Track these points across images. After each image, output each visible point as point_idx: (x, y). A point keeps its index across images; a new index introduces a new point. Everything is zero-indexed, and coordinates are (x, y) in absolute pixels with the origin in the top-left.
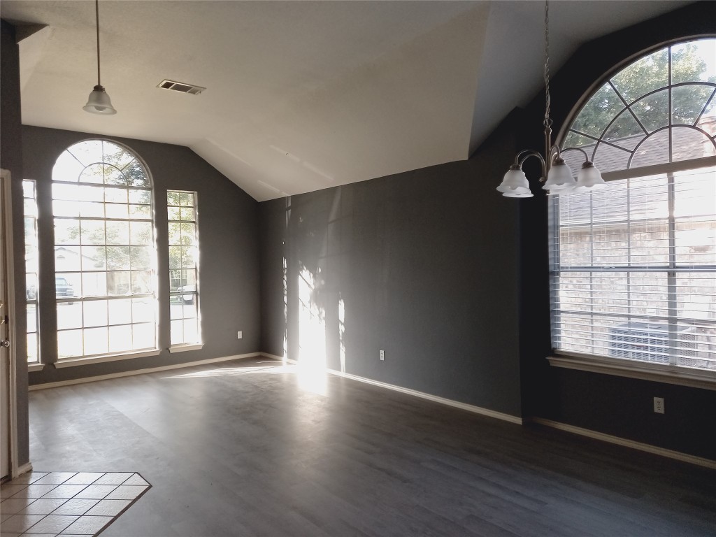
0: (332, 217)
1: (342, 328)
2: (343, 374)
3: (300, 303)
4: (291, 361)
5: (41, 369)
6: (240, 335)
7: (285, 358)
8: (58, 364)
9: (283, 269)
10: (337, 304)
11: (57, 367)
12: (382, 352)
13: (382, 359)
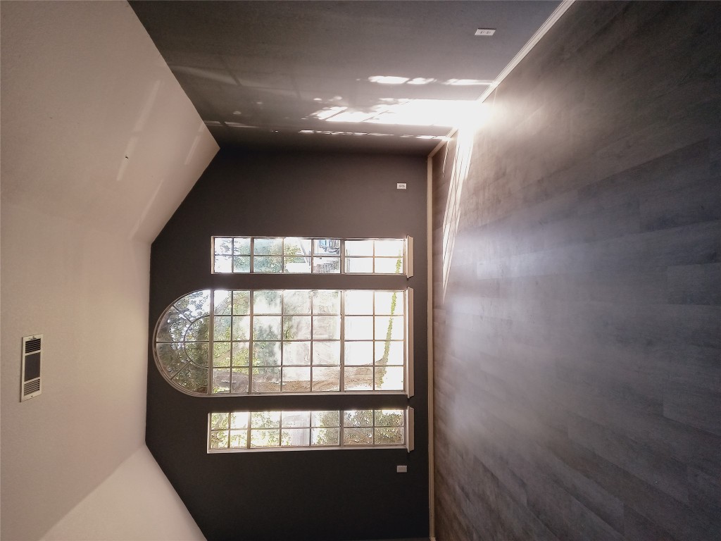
0: (229, 80)
1: (419, 81)
2: (494, 84)
3: (368, 121)
4: (452, 133)
5: (412, 409)
6: (401, 186)
7: (444, 139)
8: (409, 393)
9: (315, 134)
10: (376, 84)
11: (413, 395)
12: (478, 32)
13: (492, 32)
